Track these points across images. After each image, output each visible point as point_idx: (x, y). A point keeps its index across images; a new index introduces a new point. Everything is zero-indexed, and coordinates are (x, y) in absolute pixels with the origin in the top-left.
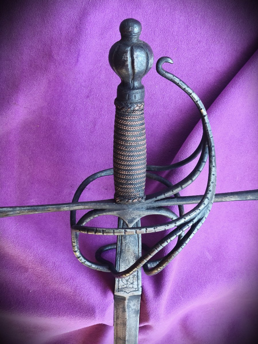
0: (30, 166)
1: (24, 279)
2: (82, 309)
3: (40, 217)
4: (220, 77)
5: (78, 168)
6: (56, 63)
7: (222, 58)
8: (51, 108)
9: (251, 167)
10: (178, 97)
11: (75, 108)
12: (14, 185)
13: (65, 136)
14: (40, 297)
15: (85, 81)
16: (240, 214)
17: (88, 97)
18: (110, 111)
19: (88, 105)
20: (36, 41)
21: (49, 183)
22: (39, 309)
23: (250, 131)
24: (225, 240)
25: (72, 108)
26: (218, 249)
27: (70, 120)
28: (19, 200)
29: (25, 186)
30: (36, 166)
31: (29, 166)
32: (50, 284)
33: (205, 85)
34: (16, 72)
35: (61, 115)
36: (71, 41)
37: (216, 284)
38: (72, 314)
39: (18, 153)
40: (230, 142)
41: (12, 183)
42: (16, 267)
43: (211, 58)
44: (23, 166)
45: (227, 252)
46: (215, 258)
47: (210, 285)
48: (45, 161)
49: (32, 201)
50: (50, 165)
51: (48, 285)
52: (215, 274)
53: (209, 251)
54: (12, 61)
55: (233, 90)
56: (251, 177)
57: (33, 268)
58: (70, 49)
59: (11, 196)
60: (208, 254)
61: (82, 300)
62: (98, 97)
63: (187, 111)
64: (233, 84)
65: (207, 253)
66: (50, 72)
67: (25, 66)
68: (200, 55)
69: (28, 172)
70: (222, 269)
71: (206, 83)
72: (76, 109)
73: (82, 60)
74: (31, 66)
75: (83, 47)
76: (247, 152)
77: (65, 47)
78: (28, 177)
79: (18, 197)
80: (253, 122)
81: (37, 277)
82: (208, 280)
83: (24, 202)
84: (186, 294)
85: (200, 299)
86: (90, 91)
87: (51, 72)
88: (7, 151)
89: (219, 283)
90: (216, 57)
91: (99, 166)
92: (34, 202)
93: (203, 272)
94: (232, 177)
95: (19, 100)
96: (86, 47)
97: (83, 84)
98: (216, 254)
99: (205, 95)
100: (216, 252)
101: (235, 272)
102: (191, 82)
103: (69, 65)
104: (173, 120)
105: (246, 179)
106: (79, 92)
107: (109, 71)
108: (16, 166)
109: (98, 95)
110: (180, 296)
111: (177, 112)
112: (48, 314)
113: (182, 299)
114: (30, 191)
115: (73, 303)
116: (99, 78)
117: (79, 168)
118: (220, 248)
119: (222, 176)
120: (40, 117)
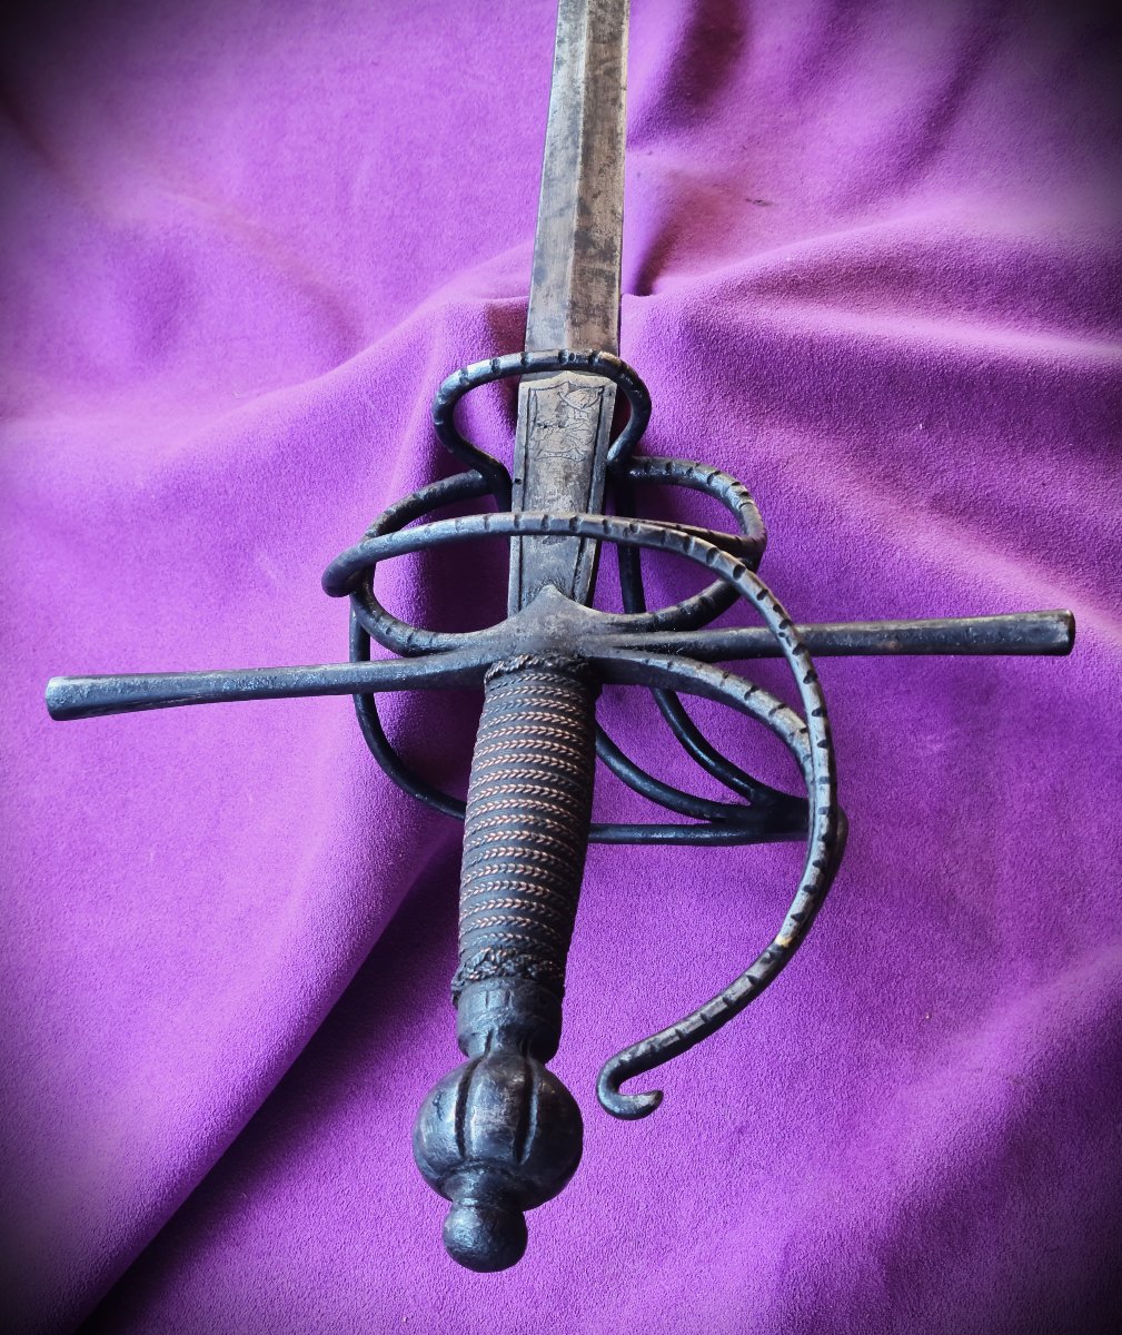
0: (953, 871)
1: (944, 471)
2: (730, 366)
3: (902, 688)
4: (226, 1222)
5: (770, 872)
6: (870, 1237)
7: (221, 1294)
8: (879, 1081)
9: (101, 901)
10: (389, 1144)
11: (791, 1087)
12: (1009, 804)
13: (824, 986)
14: (884, 406)
15: (756, 1185)
16: (140, 728)
17: (741, 1131)
18: (652, 1080)
19: (739, 1101)
20: (949, 1324)
21: (877, 815)
22: (887, 363)
23: (107, 1028)
24: (203, 630)
25: (802, 1086)
26: (232, 595)
27: (808, 1043)
28: (988, 748)
29: (967, 801)
30: (929, 875)
31: (957, 872)
32: (847, 453)
33: (287, 1192)
34: (1023, 1208)
35: (842, 1061)
36: (813, 1326)
37: (237, 461)
38: (765, 346)
39: (999, 918)
40: (186, 980)
41: (1018, 811)
42: (978, 515)
43: (263, 1290)
44: (979, 870)
45: (195, 585)
46: (241, 560)
47: (263, 457)
48: (897, 894)
49: (936, 748)
50: (874, 879)
51: (856, 450)
52: (245, 499)
53: (266, 586)
54: (1039, 1246)
55: (180, 1161)
56: (101, 864)
57: (913, 509)
58: (817, 1295)
59: (1019, 762)
60: (270, 572)
61: (729, 398)
62: (701, 1129)
63: (352, 1092)
64: (179, 1186)
65: (274, 577)
66: (888, 1203)
67: (986, 1230)
68: (308, 1301)
69: (959, 851)
70: (217, 518)
71: (283, 1199)
72: (787, 1084)
73: (769, 1257)
74: (963, 1227)
75: (768, 1303)
76: (117, 953)
77: (838, 1301)
78: (957, 834)
79: (990, 759)
80: (94, 1063)
81: (895, 481)
82: (268, 475)
83: (968, 741)
84: (353, 415)
85: (298, 403)
86: (732, 1150)
87: (884, 1204)
88: (1039, 921)
89: (226, 466)
90: (245, 1297)
91: (690, 881)
92: (931, 741)
93: (290, 503)
94: (172, 859)
95: (1002, 1096)
96: (756, 1304)
97: (761, 1175)
98: (238, 574)
99: (284, 1156)
100: (240, 581)
101: (164, 511)
102: (343, 1199)
103: (818, 1232)
104: (408, 1059)
105: (119, 856)
106: (775, 1145)
107: (663, 1227)
108: (1005, 869)
109: (704, 1138)
110: (373, 407)
111: (392, 1088)
112: (852, 345)
113: (365, 397)
114: (949, 783)
115: (762, 387)
116: (698, 1202)
117: (766, 872)
118: (222, 598)
119: (213, 858)
120: (921, 1047)
